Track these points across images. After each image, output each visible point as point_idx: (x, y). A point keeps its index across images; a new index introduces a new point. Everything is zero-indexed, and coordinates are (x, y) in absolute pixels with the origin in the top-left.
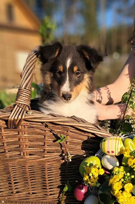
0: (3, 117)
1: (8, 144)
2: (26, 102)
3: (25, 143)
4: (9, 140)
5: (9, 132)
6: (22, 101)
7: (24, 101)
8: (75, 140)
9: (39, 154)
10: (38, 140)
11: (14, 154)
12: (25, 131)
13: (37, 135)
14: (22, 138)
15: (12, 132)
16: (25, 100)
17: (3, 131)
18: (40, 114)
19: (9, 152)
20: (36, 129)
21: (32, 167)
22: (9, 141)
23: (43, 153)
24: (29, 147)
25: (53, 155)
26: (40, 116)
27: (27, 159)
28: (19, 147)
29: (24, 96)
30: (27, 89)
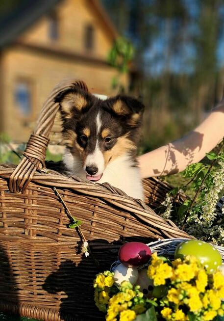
0: (3, 174)
1: (8, 215)
2: (38, 154)
3: (32, 216)
4: (11, 209)
5: (11, 198)
6: (33, 153)
7: (36, 154)
8: (105, 220)
9: (50, 236)
10: (50, 214)
11: (16, 231)
12: (32, 198)
13: (50, 207)
14: (29, 208)
15: (15, 198)
16: (37, 151)
17: (3, 195)
18: (57, 176)
19: (8, 228)
20: (49, 198)
21: (39, 254)
22: (10, 211)
23: (56, 235)
24: (38, 224)
25: (71, 240)
26: (56, 178)
27: (33, 241)
28: (24, 222)
29: (36, 147)
30: (43, 136)
